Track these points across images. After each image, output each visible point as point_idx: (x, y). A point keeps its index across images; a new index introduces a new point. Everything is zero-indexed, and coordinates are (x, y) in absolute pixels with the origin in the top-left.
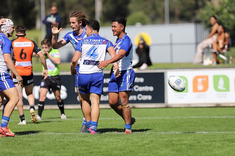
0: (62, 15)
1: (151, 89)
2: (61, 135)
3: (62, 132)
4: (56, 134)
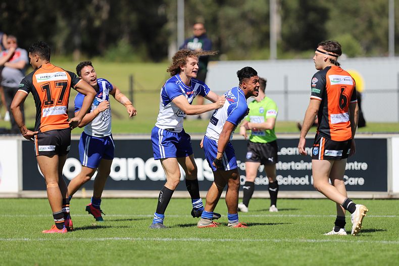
0: (213, 38)
1: (364, 166)
2: (210, 242)
3: (212, 238)
4: (203, 240)
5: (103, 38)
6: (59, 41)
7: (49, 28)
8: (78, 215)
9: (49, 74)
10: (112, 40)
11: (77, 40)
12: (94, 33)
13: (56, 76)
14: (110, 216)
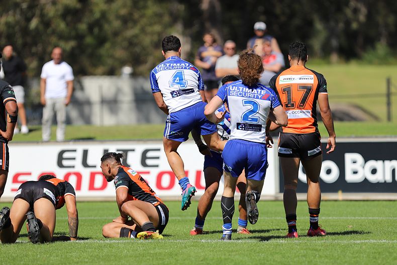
5: (360, 40)
6: (316, 43)
7: (306, 30)
8: (334, 218)
9: (293, 76)
10: (370, 42)
11: (334, 43)
12: (351, 36)
13: (300, 79)
14: (366, 218)
